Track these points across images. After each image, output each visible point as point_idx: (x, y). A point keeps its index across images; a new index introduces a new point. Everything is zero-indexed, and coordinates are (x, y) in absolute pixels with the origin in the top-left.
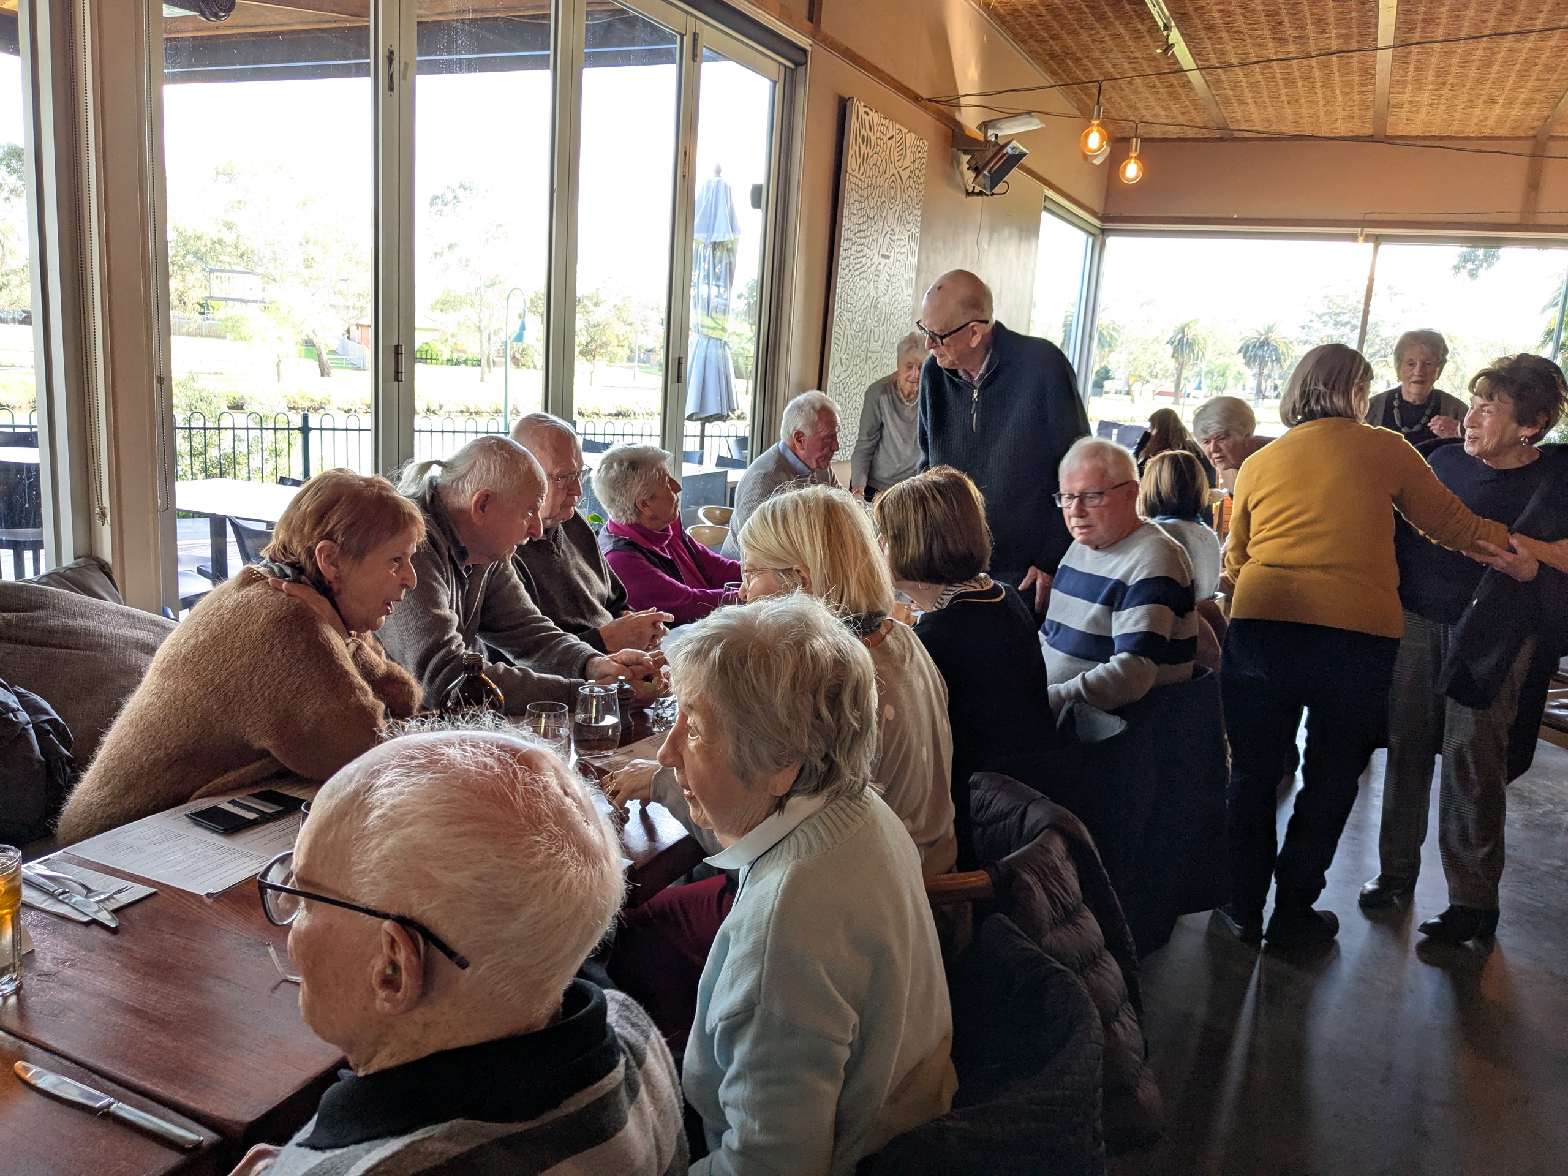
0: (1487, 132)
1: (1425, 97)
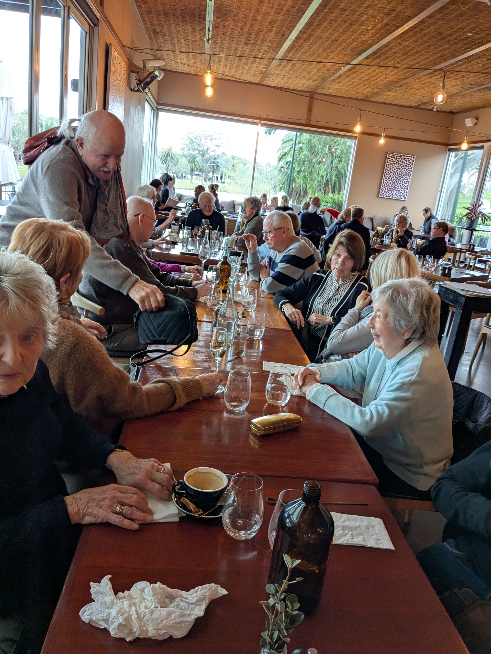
0: (296, 88)
1: (283, 73)
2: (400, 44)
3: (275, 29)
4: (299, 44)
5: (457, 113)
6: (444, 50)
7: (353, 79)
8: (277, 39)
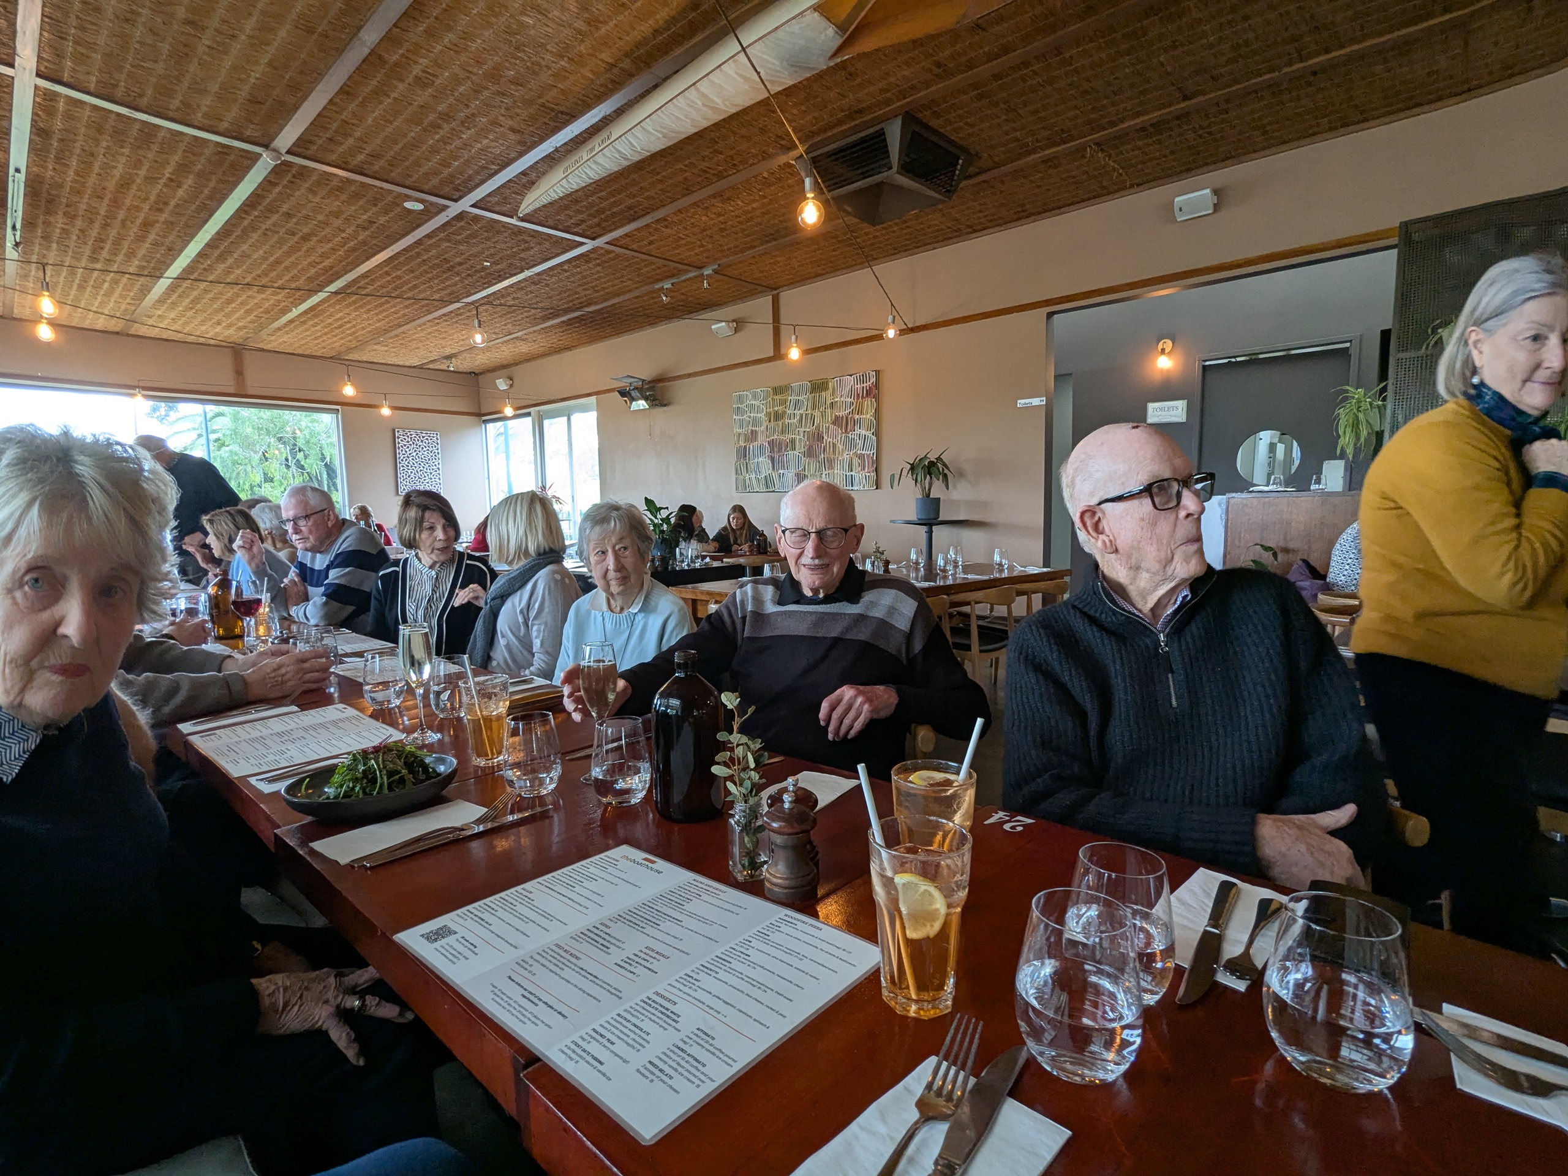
1: (173, 314)
2: (387, 273)
3: (151, 237)
4: (205, 266)
5: (481, 374)
6: (456, 284)
7: (313, 326)
8: (158, 256)
